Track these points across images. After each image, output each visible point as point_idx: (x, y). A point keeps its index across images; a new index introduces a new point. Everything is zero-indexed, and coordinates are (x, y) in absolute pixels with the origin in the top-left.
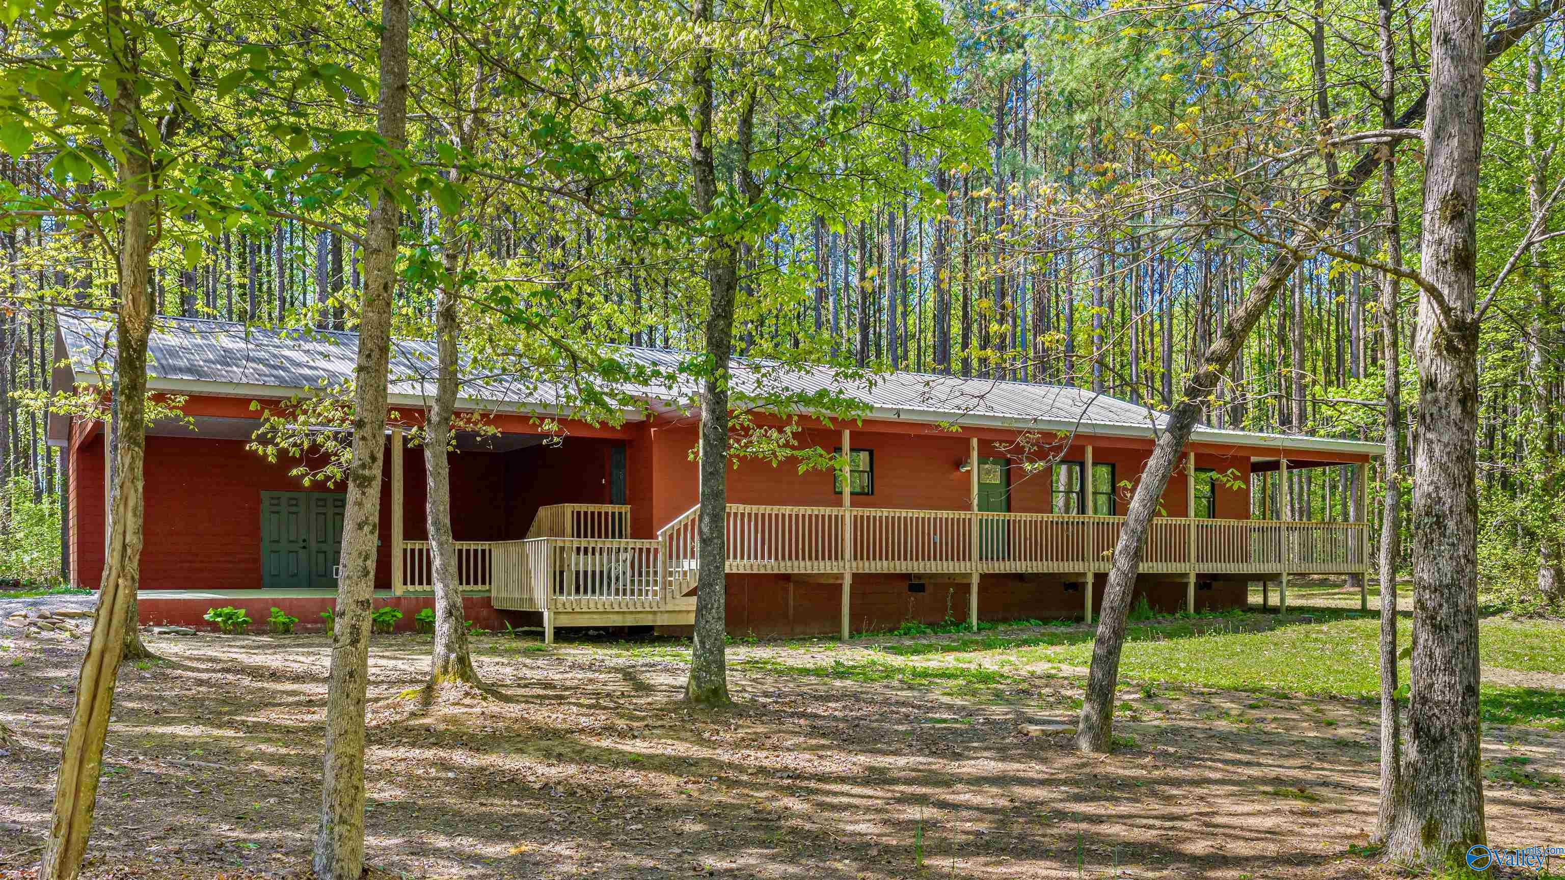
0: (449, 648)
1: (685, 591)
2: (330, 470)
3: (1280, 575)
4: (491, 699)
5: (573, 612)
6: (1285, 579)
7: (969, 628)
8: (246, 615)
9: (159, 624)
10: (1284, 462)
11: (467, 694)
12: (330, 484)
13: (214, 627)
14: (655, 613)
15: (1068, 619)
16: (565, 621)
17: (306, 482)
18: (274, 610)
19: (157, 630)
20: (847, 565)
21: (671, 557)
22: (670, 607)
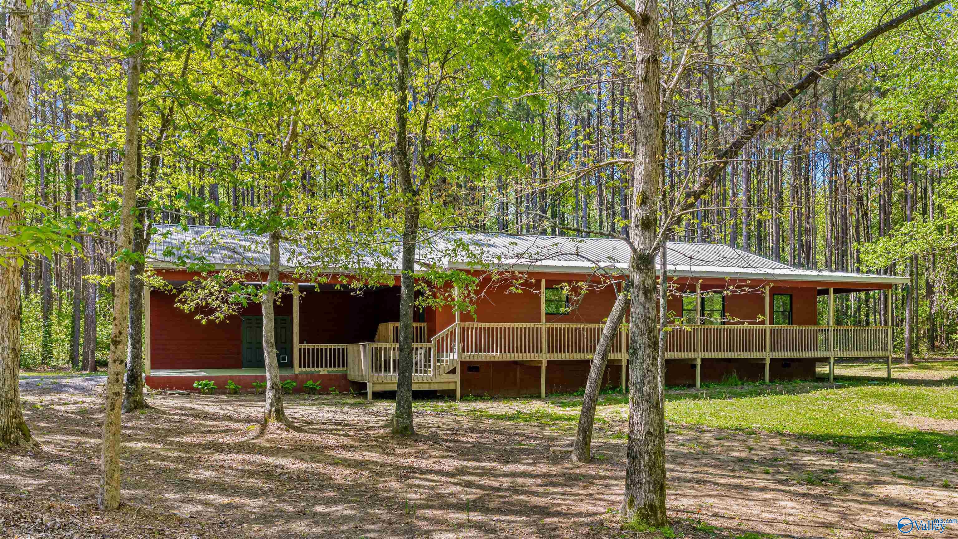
0: (272, 405)
1: (447, 371)
2: (218, 314)
3: (829, 358)
4: (291, 430)
5: (383, 383)
6: (832, 361)
7: (620, 392)
8: (214, 384)
9: (171, 389)
10: (831, 290)
11: (278, 428)
12: (217, 321)
13: (199, 391)
14: (430, 383)
15: (684, 386)
16: (378, 388)
17: (204, 322)
18: (229, 381)
19: (169, 392)
20: (544, 355)
21: (438, 352)
22: (438, 380)
